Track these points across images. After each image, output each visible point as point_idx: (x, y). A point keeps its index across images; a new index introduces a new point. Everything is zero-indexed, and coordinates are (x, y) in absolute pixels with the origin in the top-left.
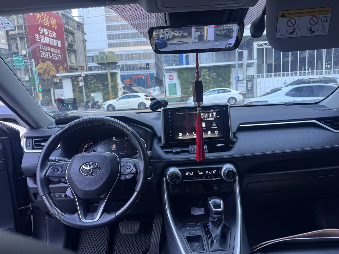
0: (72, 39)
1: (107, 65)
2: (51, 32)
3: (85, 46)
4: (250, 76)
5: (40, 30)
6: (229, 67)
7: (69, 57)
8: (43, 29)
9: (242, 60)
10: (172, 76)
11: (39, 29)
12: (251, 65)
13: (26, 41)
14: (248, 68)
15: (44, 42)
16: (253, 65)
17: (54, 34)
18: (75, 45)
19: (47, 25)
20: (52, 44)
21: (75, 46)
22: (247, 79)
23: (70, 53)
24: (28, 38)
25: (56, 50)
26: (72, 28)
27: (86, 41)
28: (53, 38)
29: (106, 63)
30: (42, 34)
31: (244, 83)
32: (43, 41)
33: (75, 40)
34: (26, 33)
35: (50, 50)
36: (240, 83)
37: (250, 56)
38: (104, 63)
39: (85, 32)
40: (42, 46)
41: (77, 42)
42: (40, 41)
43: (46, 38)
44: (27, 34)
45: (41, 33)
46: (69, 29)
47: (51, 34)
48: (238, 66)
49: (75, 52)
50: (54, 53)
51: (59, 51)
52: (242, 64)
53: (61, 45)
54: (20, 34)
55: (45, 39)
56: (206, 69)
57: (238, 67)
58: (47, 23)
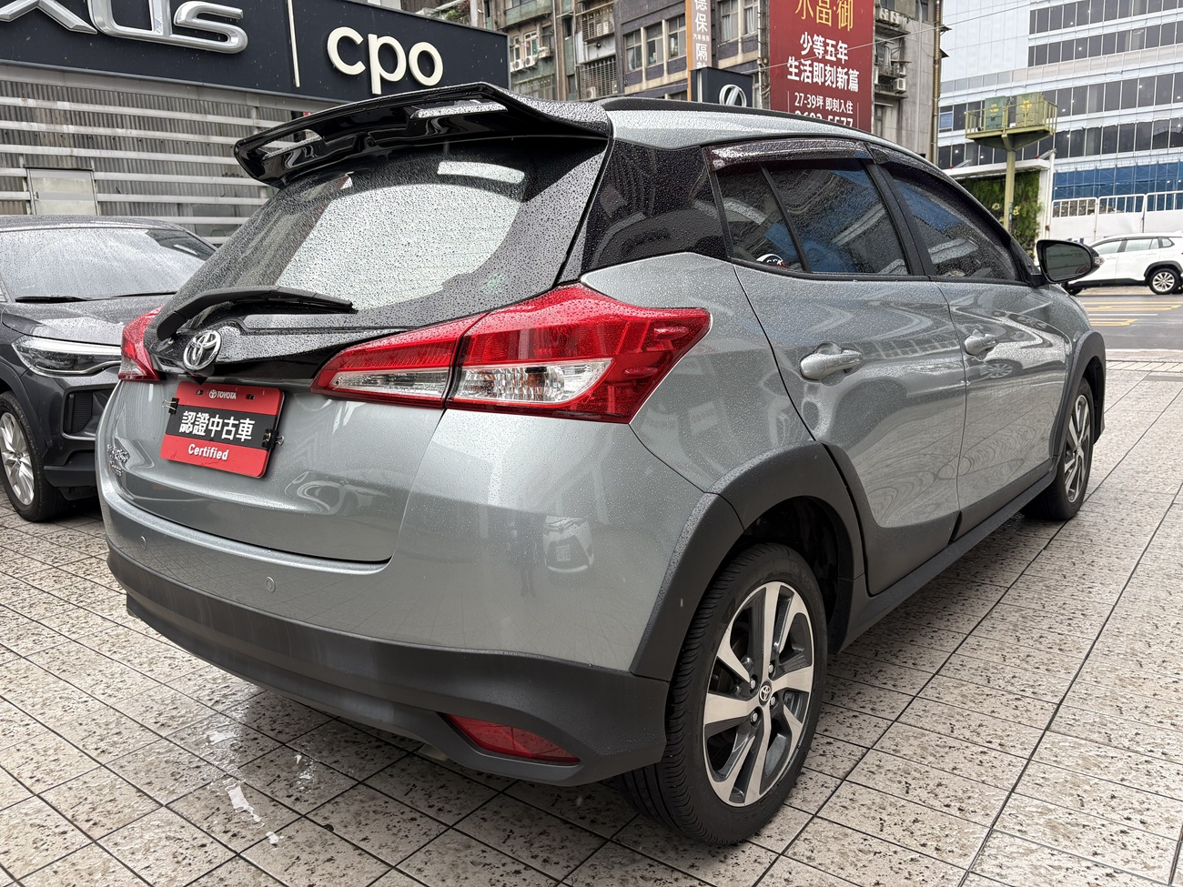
0: (897, 54)
1: (1007, 144)
2: (834, 43)
3: (936, 72)
5: (804, 42)
7: (880, 120)
8: (812, 38)
11: (802, 42)
13: (760, 84)
15: (810, 81)
17: (841, 50)
18: (902, 76)
19: (824, 22)
20: (832, 83)
21: (904, 80)
24: (767, 76)
25: (840, 104)
26: (901, 15)
28: (838, 63)
29: (1003, 136)
30: (805, 57)
32: (806, 78)
33: (906, 60)
34: (763, 59)
35: (824, 106)
38: (1000, 136)
39: (945, 22)
40: (802, 95)
41: (909, 65)
43: (818, 66)
44: (765, 61)
45: (804, 53)
46: (892, 21)
47: (833, 49)
49: (898, 100)
50: (835, 114)
51: (850, 104)
53: (858, 83)
54: (748, 65)
55: (812, 72)
58: (827, 14)
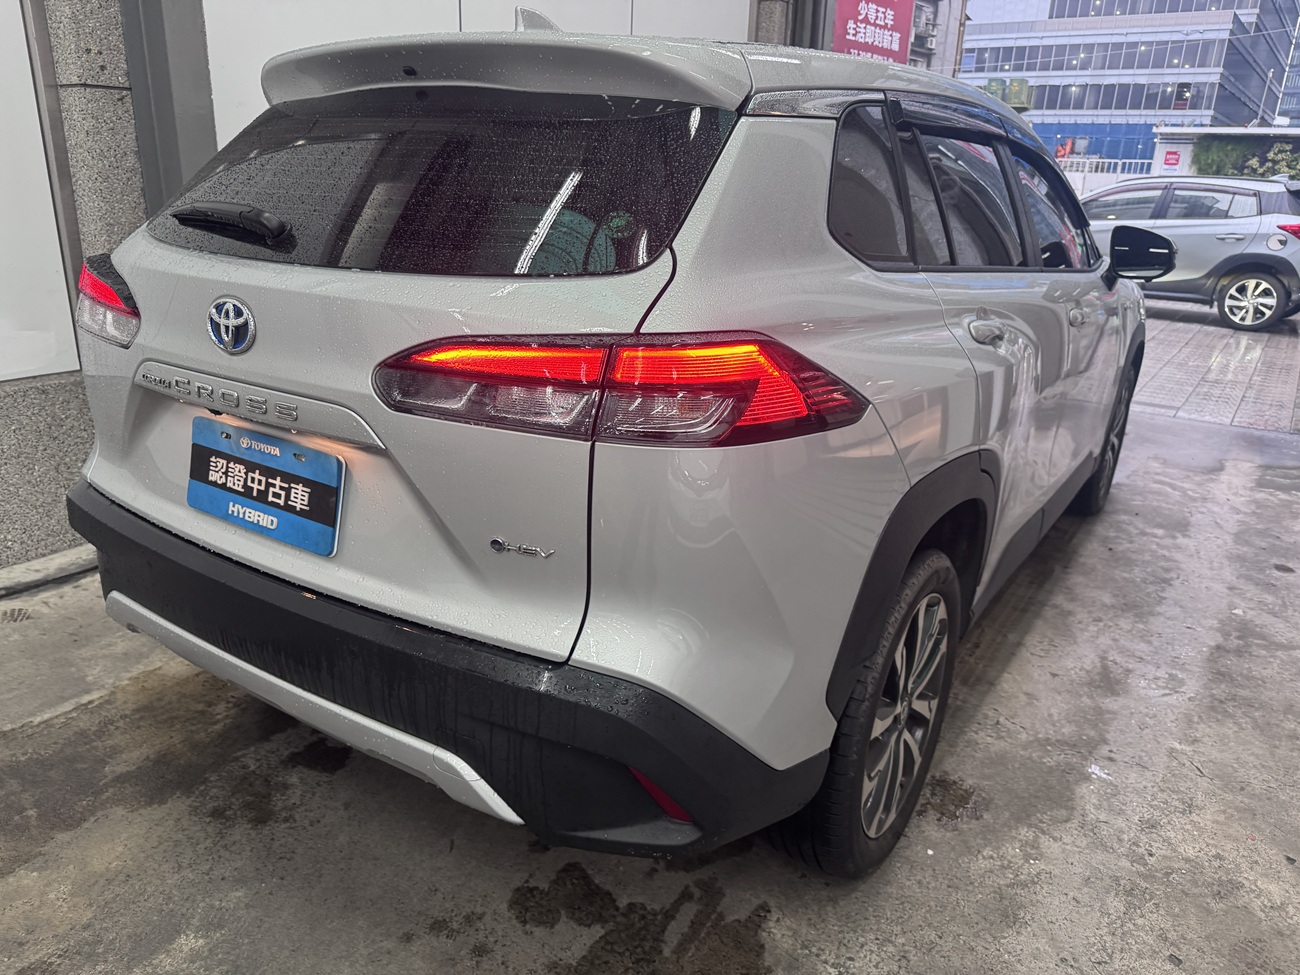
2: (884, 10)
3: (961, 34)
8: (868, 6)
10: (1175, 153)
11: (860, 9)
15: (862, 40)
17: (888, 16)
18: (933, 36)
20: (880, 43)
21: (934, 39)
23: (915, 61)
25: (884, 60)
27: (969, 19)
28: (885, 27)
30: (862, 21)
32: (860, 38)
33: (937, 22)
40: (856, 51)
41: (939, 27)
42: (853, 38)
43: (870, 29)
45: (860, 18)
47: (883, 16)
49: (928, 56)
53: (899, 43)
55: (865, 33)
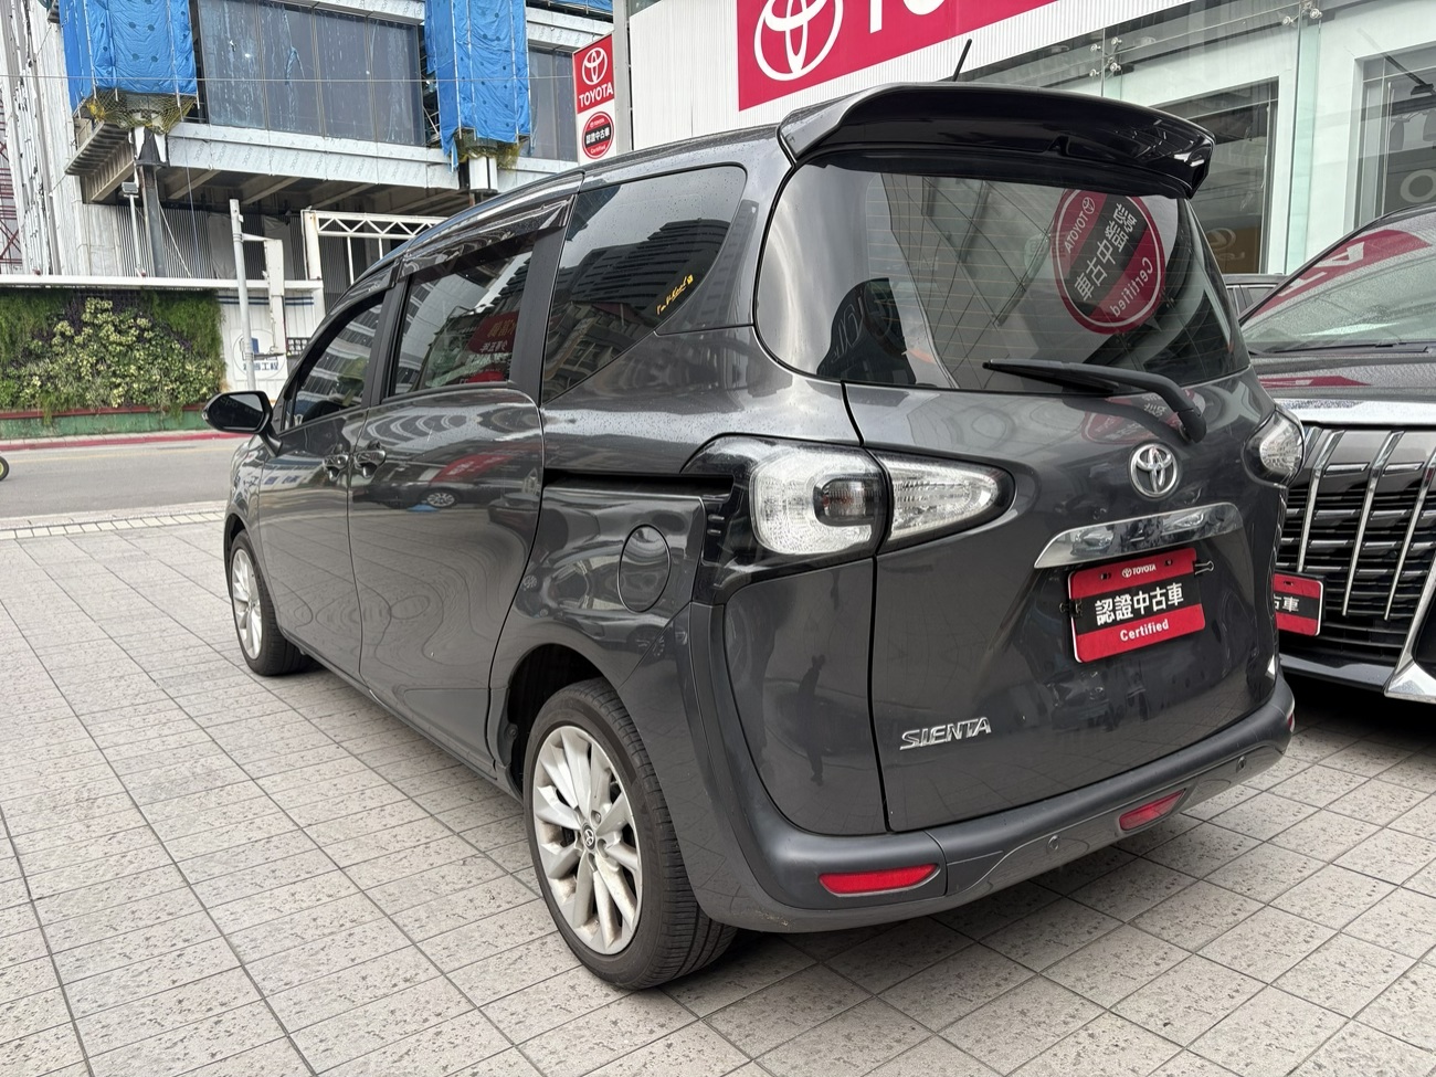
4: (301, 339)
6: (208, 295)
9: (263, 278)
12: (302, 298)
14: (289, 308)
16: (311, 298)
22: (288, 350)
31: (279, 367)
36: (262, 367)
37: (296, 266)
48: (249, 298)
52: (266, 290)
56: (102, 299)
57: (250, 303)
